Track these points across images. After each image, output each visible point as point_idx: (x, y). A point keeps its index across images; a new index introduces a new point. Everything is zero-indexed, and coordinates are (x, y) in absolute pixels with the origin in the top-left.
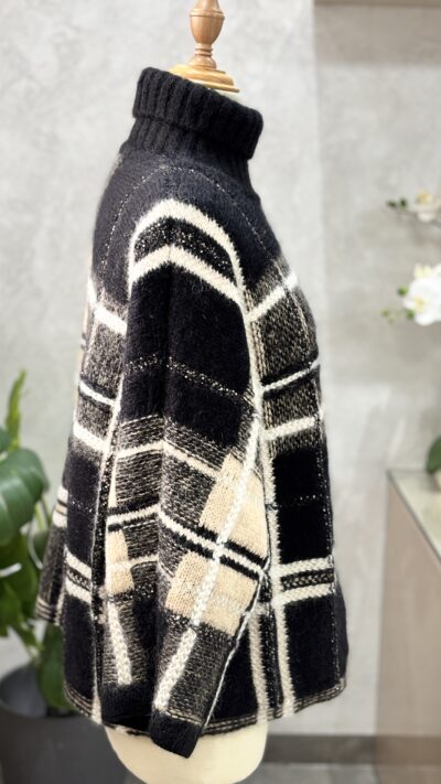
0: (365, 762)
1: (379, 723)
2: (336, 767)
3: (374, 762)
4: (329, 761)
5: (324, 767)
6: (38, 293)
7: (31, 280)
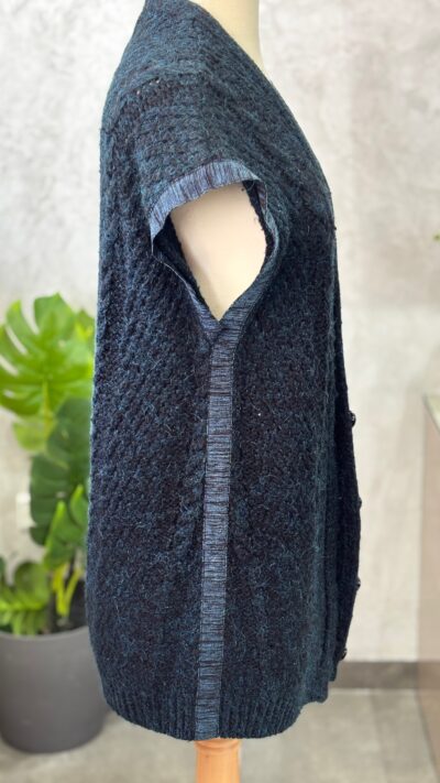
0: (407, 687)
1: (421, 648)
2: (379, 693)
3: (416, 688)
4: (371, 686)
5: (365, 692)
6: (60, 223)
7: (53, 208)
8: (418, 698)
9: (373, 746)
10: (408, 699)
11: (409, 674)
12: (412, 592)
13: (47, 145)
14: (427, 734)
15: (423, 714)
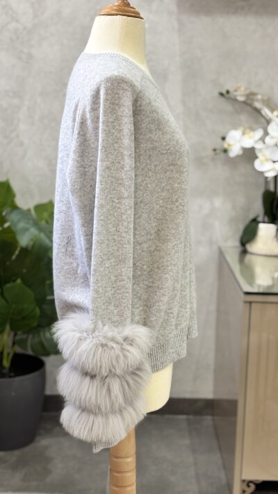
0: (208, 414)
2: (191, 417)
3: (212, 415)
4: (187, 414)
5: (184, 417)
6: (22, 144)
7: (18, 136)
8: (213, 420)
9: (187, 442)
10: (208, 420)
11: (208, 407)
12: (211, 358)
13: (16, 101)
14: (217, 436)
15: (215, 427)
